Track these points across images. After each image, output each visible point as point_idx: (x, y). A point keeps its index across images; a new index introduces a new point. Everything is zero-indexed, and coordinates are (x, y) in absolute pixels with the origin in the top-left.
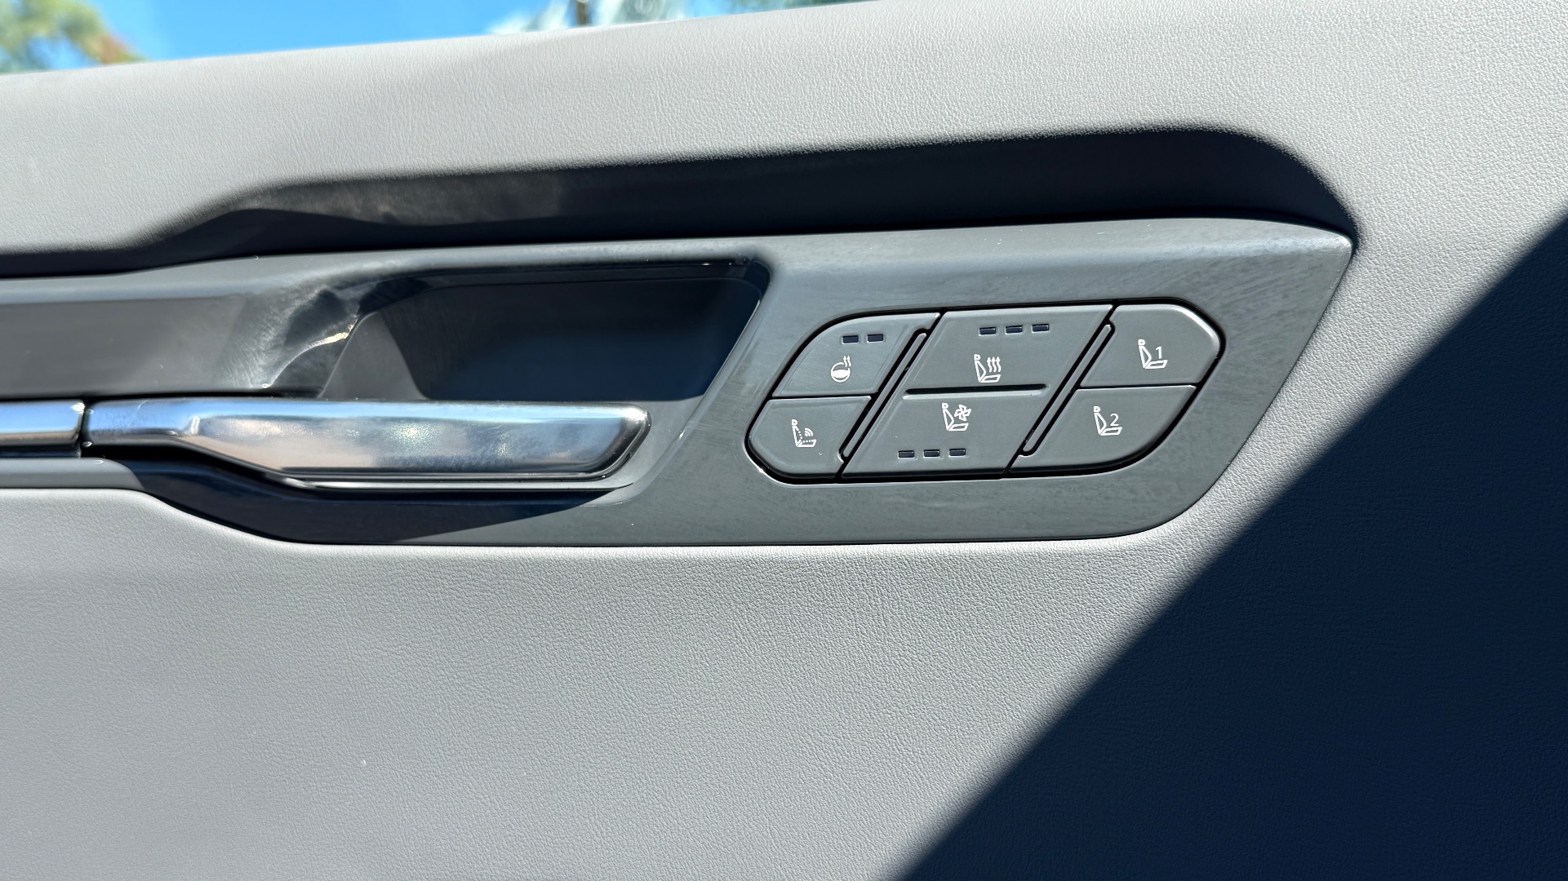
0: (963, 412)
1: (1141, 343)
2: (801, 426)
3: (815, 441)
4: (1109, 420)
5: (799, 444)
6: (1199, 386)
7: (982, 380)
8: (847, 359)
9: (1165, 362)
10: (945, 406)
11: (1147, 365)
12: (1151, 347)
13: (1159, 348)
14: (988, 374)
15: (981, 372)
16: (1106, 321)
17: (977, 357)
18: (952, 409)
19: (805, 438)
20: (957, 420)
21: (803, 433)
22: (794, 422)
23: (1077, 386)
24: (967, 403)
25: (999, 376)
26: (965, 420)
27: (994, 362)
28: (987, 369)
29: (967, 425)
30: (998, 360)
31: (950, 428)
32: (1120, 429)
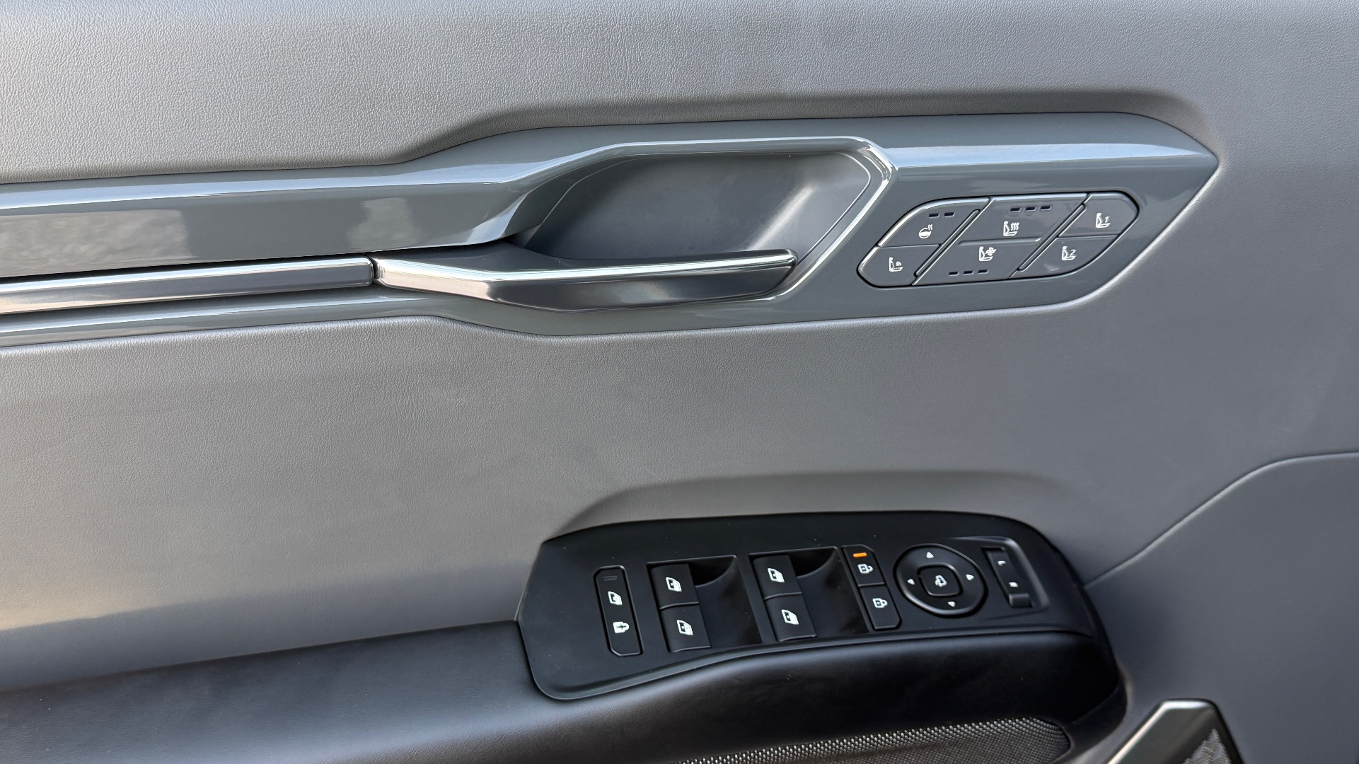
0: (991, 251)
1: (1099, 215)
2: (895, 261)
3: (901, 268)
4: (1070, 253)
5: (891, 270)
6: (1119, 235)
7: (1006, 234)
8: (930, 227)
9: (1108, 224)
10: (981, 248)
11: (1098, 226)
12: (1103, 217)
13: (1107, 218)
14: (1010, 231)
15: (1006, 230)
16: (1082, 204)
17: (1006, 223)
18: (985, 250)
19: (896, 267)
20: (987, 255)
21: (895, 264)
22: (891, 259)
23: (1057, 236)
24: (992, 246)
25: (1016, 232)
26: (991, 255)
27: (1015, 226)
28: (1010, 228)
29: (991, 258)
30: (1018, 224)
31: (981, 259)
32: (1074, 257)
